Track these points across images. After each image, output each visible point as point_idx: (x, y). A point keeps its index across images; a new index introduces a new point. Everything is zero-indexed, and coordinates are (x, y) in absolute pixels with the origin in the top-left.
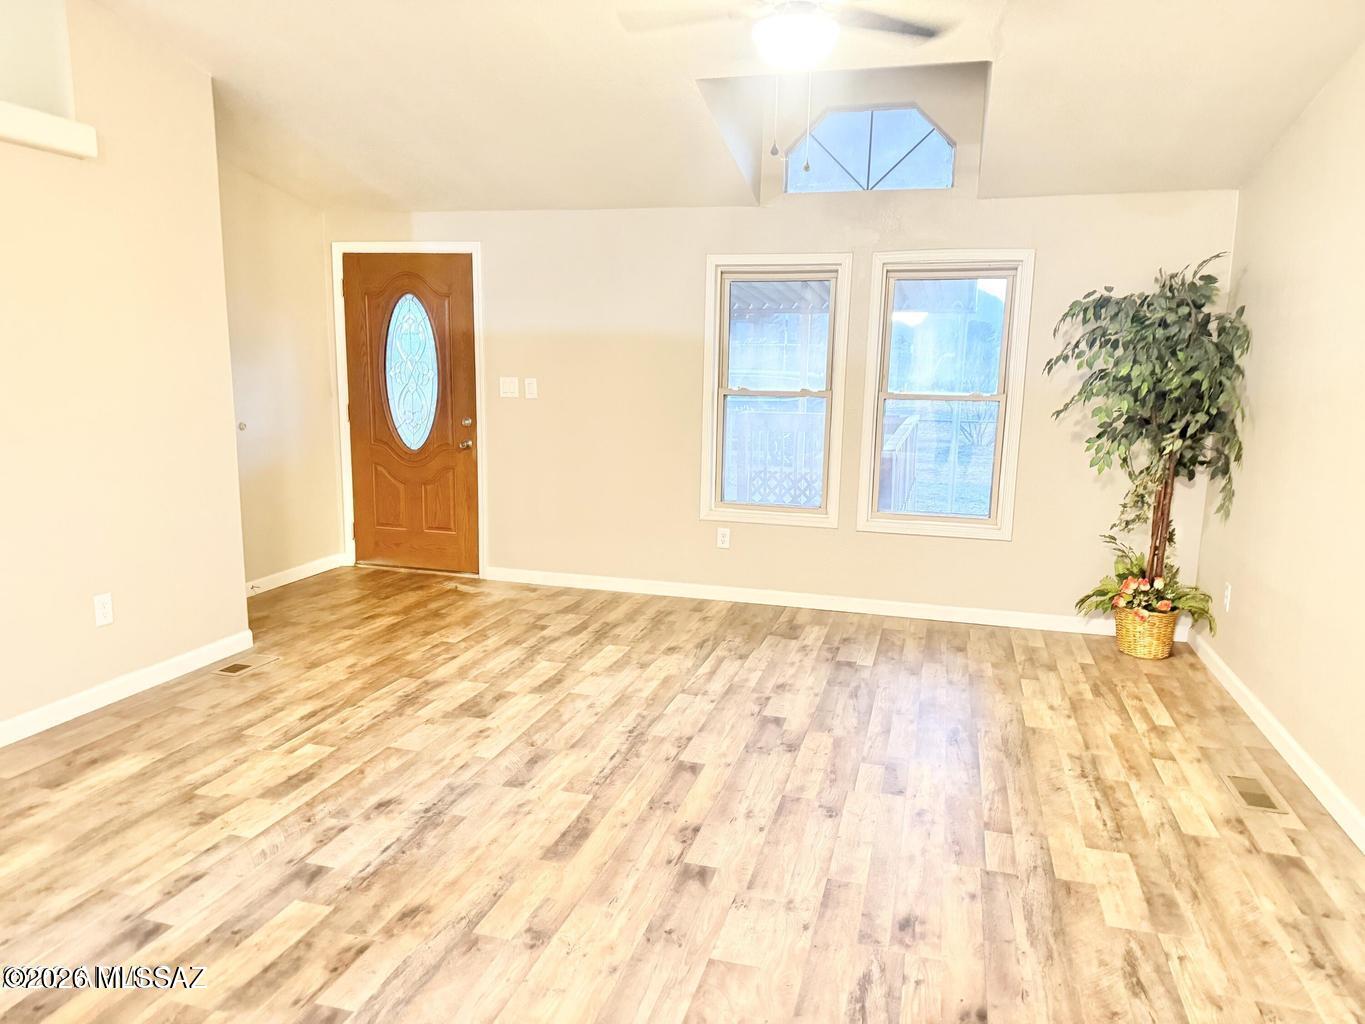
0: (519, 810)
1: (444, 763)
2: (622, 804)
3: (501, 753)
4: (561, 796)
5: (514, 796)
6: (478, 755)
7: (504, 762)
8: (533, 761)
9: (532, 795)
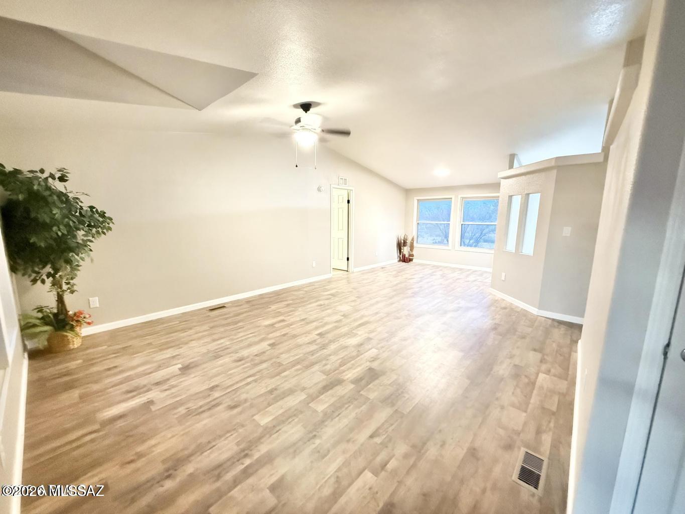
0: (371, 332)
1: (388, 350)
2: (347, 329)
3: (370, 349)
4: (359, 333)
5: (371, 336)
6: (377, 351)
7: (370, 346)
8: (361, 344)
9: (367, 335)
